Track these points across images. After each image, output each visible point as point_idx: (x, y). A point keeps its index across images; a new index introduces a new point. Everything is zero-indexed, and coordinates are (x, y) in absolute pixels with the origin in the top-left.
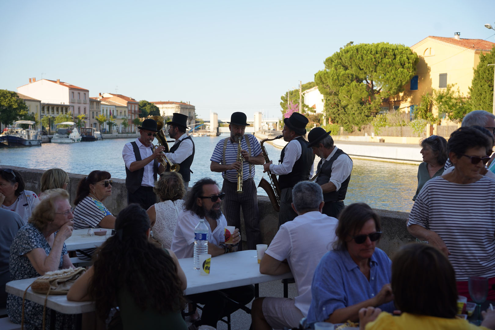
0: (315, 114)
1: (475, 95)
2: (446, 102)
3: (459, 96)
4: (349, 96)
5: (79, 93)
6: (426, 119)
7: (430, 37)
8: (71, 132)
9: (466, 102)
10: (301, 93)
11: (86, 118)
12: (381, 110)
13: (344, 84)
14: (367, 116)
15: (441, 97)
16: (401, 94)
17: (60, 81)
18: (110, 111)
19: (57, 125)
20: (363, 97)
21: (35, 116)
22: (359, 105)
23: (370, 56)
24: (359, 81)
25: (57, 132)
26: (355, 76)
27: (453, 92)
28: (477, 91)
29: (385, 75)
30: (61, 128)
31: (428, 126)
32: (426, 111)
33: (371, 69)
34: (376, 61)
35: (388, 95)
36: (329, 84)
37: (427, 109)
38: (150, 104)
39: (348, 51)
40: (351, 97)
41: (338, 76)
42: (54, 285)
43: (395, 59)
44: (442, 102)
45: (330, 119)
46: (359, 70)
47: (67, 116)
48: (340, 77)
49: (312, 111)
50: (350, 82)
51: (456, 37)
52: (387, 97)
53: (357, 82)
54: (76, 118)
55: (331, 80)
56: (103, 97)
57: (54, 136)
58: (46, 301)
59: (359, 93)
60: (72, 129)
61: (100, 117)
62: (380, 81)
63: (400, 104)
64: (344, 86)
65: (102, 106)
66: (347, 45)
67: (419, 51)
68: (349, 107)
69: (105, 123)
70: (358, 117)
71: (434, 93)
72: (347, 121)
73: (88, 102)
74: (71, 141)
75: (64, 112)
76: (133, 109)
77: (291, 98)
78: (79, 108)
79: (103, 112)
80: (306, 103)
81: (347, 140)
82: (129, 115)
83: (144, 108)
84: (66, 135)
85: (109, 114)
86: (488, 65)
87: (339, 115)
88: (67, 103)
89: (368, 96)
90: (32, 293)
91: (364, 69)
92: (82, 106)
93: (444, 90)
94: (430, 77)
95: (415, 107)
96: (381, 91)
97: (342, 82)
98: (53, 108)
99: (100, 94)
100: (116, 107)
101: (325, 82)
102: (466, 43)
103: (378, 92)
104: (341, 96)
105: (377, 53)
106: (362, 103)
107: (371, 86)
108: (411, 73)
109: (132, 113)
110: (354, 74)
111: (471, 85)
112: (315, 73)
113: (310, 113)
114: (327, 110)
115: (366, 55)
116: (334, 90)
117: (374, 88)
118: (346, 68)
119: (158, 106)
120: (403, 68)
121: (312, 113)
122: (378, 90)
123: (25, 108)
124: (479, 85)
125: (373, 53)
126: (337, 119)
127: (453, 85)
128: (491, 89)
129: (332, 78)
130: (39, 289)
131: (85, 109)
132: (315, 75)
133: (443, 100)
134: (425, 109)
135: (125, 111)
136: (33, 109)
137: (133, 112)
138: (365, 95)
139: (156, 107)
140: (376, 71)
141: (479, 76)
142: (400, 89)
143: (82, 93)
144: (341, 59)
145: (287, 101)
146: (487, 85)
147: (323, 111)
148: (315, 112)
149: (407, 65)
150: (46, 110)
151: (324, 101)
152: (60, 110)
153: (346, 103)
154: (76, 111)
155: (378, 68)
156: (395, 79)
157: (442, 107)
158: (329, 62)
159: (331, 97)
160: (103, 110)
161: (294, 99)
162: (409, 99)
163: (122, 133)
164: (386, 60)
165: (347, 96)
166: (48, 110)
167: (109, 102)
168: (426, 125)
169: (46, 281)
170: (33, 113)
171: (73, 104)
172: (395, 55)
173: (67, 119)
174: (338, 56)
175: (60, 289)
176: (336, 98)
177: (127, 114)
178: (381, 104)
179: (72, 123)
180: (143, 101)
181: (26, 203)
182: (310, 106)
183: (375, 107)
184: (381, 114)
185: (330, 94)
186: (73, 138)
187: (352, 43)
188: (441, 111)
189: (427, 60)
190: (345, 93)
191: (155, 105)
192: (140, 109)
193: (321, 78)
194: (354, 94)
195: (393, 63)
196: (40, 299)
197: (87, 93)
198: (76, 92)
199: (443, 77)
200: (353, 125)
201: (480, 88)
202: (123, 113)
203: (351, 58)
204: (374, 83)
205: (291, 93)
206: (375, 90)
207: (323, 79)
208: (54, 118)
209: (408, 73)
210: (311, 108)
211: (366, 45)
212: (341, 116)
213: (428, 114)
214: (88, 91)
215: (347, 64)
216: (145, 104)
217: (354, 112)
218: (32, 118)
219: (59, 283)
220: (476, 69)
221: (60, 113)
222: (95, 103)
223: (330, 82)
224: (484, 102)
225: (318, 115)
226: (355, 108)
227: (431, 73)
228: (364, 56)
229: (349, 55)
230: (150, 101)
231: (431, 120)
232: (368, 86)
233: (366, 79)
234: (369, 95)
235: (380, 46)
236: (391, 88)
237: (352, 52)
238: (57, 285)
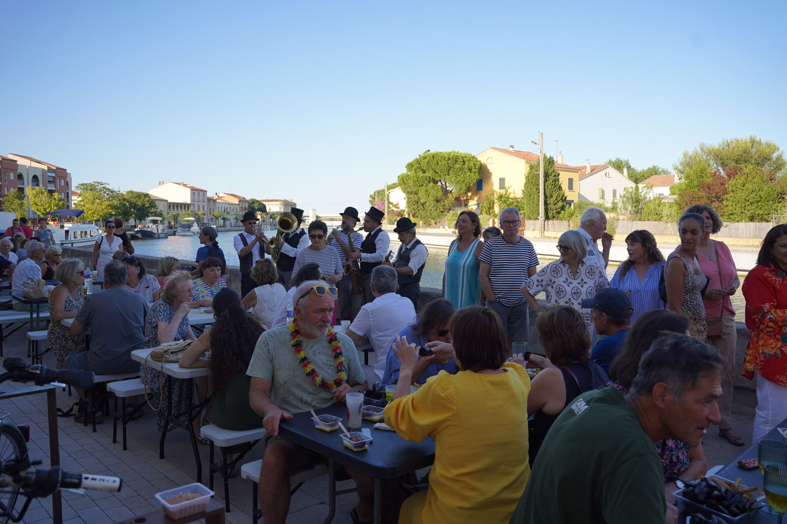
0: (398, 210)
1: (526, 196)
2: (504, 201)
3: (515, 197)
4: (427, 195)
5: (199, 193)
6: (490, 215)
7: (491, 148)
8: (192, 226)
9: (520, 202)
10: (387, 192)
11: (204, 214)
12: (454, 207)
13: (422, 185)
14: (442, 212)
15: (501, 197)
16: (470, 194)
17: (184, 183)
18: (224, 207)
19: (180, 221)
20: (439, 196)
21: (163, 213)
22: (435, 203)
23: (444, 162)
24: (435, 182)
25: (180, 226)
26: (431, 179)
27: (510, 193)
28: (527, 193)
29: (456, 178)
30: (183, 223)
31: (491, 220)
32: (489, 208)
33: (445, 173)
34: (448, 166)
35: (458, 194)
36: (410, 184)
37: (490, 206)
38: (258, 201)
39: (425, 158)
40: (429, 196)
41: (418, 178)
42: (168, 354)
43: (464, 164)
44: (502, 201)
45: (411, 214)
46: (435, 173)
47: (189, 212)
48: (419, 179)
49: (396, 207)
50: (427, 183)
51: (511, 149)
52: (458, 196)
53: (434, 183)
54: (196, 214)
55: (412, 182)
56: (218, 196)
57: (178, 229)
58: (162, 367)
59: (435, 192)
60: (193, 224)
61: (216, 213)
62: (452, 182)
63: (468, 202)
64: (423, 187)
65: (218, 204)
66: (425, 153)
67: (482, 159)
68: (427, 204)
69: (220, 218)
70: (434, 212)
71: (495, 194)
72: (425, 216)
73: (206, 201)
74: (192, 234)
75: (186, 210)
76: (244, 206)
77: (378, 196)
78: (199, 206)
79: (219, 209)
80: (391, 200)
81: (426, 232)
82: (240, 211)
83: (253, 205)
84: (188, 229)
85: (223, 210)
86: (535, 172)
87: (418, 210)
88: (189, 201)
89: (442, 195)
90: (151, 360)
91: (439, 172)
92: (201, 205)
93: (503, 191)
94: (492, 181)
95: (481, 205)
96: (453, 191)
97: (421, 183)
98: (177, 206)
99: (216, 193)
100: (229, 204)
101: (406, 183)
102: (518, 154)
103: (451, 192)
104: (420, 195)
105: (449, 160)
106: (438, 201)
107: (445, 187)
108: (477, 177)
109: (243, 210)
110: (431, 176)
111: (523, 188)
112: (398, 176)
113: (394, 209)
114: (408, 207)
115: (440, 161)
116: (414, 189)
117: (448, 189)
118: (424, 172)
119: (265, 203)
120: (471, 172)
121: (396, 209)
122: (450, 190)
123: (155, 206)
124: (529, 188)
125: (446, 159)
126: (417, 214)
127: (509, 188)
128: (538, 191)
129: (412, 180)
130: (156, 357)
131: (203, 206)
132: (398, 177)
133: (502, 199)
134: (489, 206)
135: (237, 208)
136: (161, 207)
137: (244, 208)
138: (440, 194)
139: (263, 204)
140: (448, 175)
141: (529, 181)
142: (468, 189)
143: (201, 193)
144: (420, 164)
145: (375, 198)
146: (535, 189)
147: (406, 208)
148: (399, 208)
149: (473, 170)
150: (172, 208)
151: (406, 199)
152: (183, 207)
153: (425, 200)
154: (196, 209)
155: (451, 172)
156: (464, 181)
157: (502, 205)
158: (410, 166)
159: (412, 195)
160: (219, 207)
161: (380, 197)
162: (476, 198)
163: (234, 227)
164: (457, 166)
165: (426, 195)
166: (174, 208)
167: (224, 200)
168: (489, 220)
169: (161, 351)
170: (161, 211)
171: (193, 203)
172: (464, 161)
173: (189, 216)
174: (418, 162)
175: (173, 357)
176: (416, 196)
177: (238, 211)
178: (453, 202)
179: (193, 219)
180: (252, 199)
181: (147, 286)
182: (394, 204)
183: (449, 204)
184: (453, 210)
185: (411, 193)
186: (194, 231)
187: (429, 151)
188: (500, 208)
189: (489, 167)
190: (424, 192)
191: (262, 202)
192: (249, 206)
193: (403, 179)
194: (432, 193)
195: (462, 168)
196: (157, 366)
197: (205, 193)
198: (196, 193)
199: (502, 181)
200: (430, 220)
201: (530, 190)
202: (235, 210)
203: (428, 164)
204: (447, 184)
205: (379, 192)
206: (448, 190)
207: (405, 181)
208: (178, 214)
209: (475, 177)
210: (395, 205)
211: (440, 153)
212: (421, 211)
213: (491, 211)
214: (206, 191)
215: (425, 168)
216: (254, 201)
217: (431, 208)
218: (160, 215)
219: (172, 353)
220: (526, 175)
221: (183, 210)
222: (212, 202)
223: (411, 183)
224: (533, 202)
225: (401, 210)
226: (432, 205)
227: (492, 177)
228: (439, 162)
229: (426, 160)
230: (258, 199)
231: (494, 216)
232: (442, 187)
233: (440, 181)
234: (444, 194)
235: (452, 154)
236: (461, 189)
237: (429, 158)
238: (170, 354)
